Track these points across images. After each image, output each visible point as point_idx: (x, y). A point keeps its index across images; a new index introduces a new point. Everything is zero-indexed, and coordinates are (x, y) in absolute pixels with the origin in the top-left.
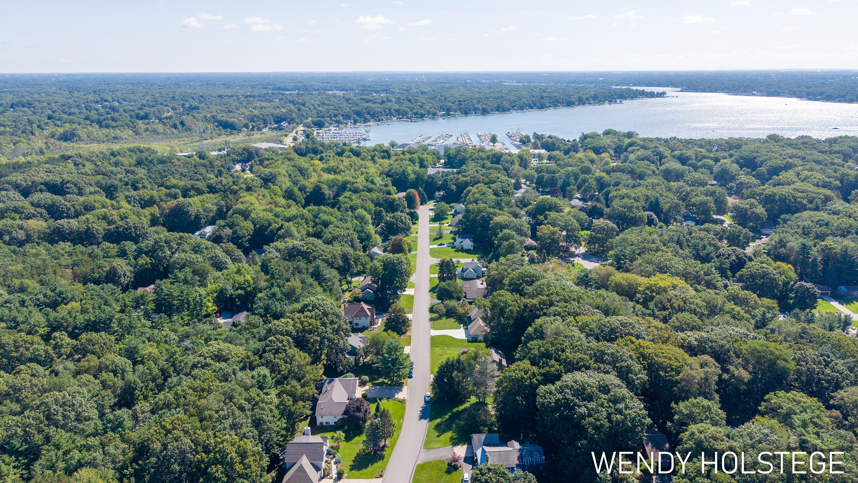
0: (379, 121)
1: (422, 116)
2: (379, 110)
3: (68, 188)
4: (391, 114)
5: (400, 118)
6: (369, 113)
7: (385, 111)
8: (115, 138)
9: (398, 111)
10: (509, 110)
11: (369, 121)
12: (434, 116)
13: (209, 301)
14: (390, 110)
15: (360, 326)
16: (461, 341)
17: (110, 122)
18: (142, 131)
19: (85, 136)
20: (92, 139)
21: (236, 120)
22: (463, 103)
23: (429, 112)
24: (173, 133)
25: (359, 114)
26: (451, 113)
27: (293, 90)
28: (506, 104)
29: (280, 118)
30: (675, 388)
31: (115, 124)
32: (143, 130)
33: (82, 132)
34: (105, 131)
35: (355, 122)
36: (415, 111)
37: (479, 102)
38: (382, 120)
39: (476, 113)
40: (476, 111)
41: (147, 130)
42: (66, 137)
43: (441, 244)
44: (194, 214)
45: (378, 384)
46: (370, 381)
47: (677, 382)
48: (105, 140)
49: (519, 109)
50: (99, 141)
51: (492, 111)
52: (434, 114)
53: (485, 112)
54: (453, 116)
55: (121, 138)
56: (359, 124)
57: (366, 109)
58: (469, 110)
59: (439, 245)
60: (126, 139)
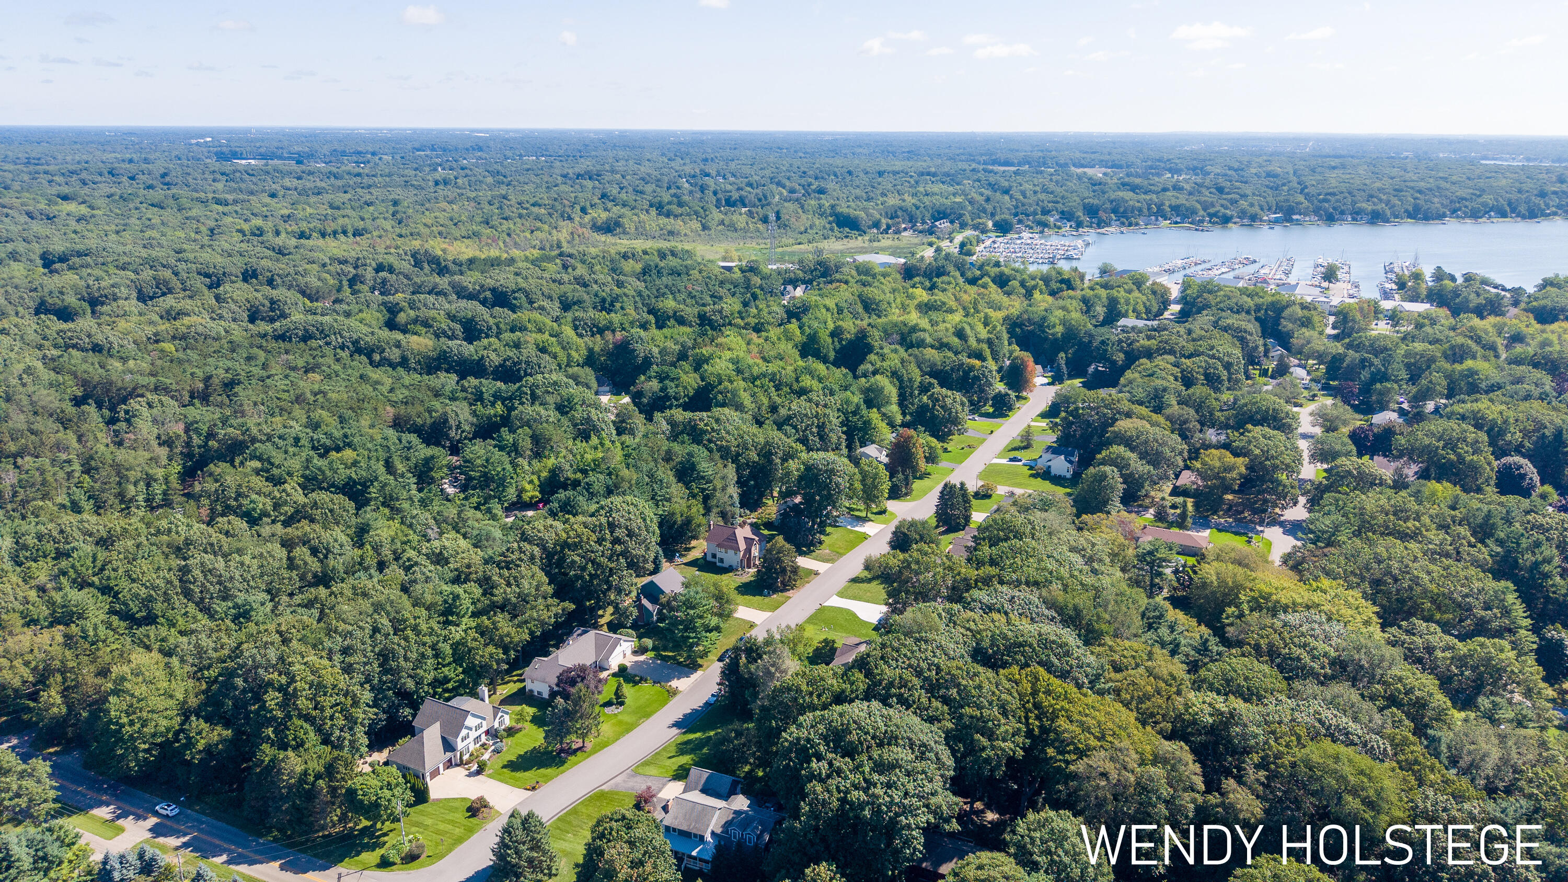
0: (1130, 225)
1: (1226, 221)
2: (1137, 205)
3: (515, 299)
4: (1160, 213)
5: (1176, 223)
6: (1114, 211)
7: (1149, 209)
8: (671, 233)
9: (1176, 209)
10: (1440, 217)
11: (1109, 225)
12: (1252, 220)
13: (531, 482)
14: (1160, 206)
15: (726, 565)
16: (865, 624)
17: (674, 207)
18: (713, 224)
19: (633, 226)
20: (641, 232)
21: (862, 214)
22: (1332, 199)
23: (1243, 214)
24: (758, 230)
25: (1092, 211)
26: (1295, 217)
27: (1019, 164)
28: (1437, 203)
29: (944, 213)
30: (1060, 787)
31: (680, 211)
32: (715, 223)
33: (629, 221)
34: (663, 220)
35: (1079, 225)
36: (1212, 210)
37: (1372, 196)
38: (1137, 224)
39: (1354, 219)
40: (1357, 215)
41: (722, 223)
42: (609, 228)
43: (1014, 459)
44: (642, 355)
45: (665, 659)
46: (654, 649)
47: (1074, 776)
48: (657, 235)
49: (1466, 216)
50: (648, 236)
51: (1396, 217)
52: (1254, 218)
53: (1376, 218)
54: (1298, 223)
55: (679, 234)
56: (1086, 230)
57: (1112, 202)
58: (1342, 213)
59: (1011, 460)
60: (685, 235)
